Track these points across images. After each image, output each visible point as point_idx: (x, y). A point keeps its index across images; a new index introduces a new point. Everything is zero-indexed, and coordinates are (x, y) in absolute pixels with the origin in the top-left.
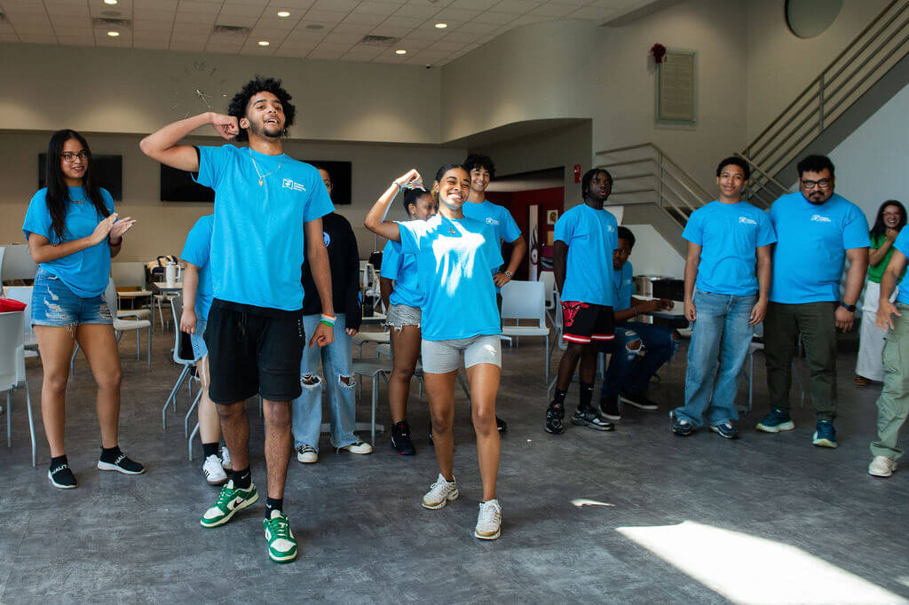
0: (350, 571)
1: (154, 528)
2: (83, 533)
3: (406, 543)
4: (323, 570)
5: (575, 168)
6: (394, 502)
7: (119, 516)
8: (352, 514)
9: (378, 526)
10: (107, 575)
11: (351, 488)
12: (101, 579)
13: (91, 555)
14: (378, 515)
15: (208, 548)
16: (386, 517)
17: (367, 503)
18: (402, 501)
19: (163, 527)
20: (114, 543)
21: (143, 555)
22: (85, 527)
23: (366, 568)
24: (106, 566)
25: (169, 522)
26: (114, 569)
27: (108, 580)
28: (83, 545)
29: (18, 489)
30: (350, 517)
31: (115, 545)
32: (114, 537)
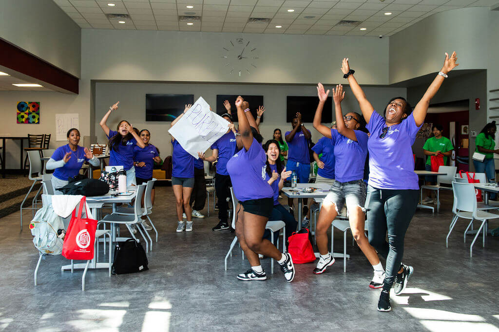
0: (329, 323)
1: (229, 300)
2: (193, 301)
3: (358, 313)
4: (315, 323)
5: (476, 100)
6: (354, 294)
7: (209, 294)
8: (330, 299)
9: (344, 304)
10: (208, 319)
11: (330, 286)
12: (205, 321)
13: (199, 311)
14: (344, 299)
15: (256, 310)
16: (349, 301)
17: (339, 293)
18: (357, 293)
19: (232, 300)
20: (209, 306)
21: (224, 312)
22: (193, 298)
23: (337, 323)
24: (206, 316)
25: (235, 298)
26: (211, 317)
27: (208, 322)
28: (194, 306)
29: (156, 280)
30: (329, 300)
31: (210, 307)
32: (209, 303)
